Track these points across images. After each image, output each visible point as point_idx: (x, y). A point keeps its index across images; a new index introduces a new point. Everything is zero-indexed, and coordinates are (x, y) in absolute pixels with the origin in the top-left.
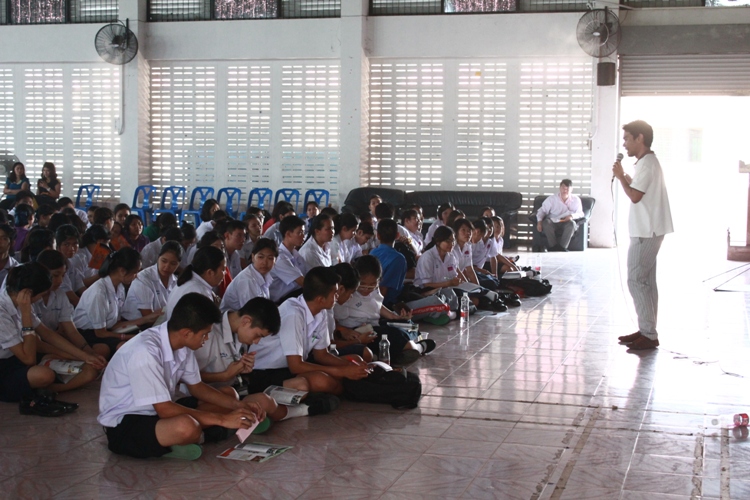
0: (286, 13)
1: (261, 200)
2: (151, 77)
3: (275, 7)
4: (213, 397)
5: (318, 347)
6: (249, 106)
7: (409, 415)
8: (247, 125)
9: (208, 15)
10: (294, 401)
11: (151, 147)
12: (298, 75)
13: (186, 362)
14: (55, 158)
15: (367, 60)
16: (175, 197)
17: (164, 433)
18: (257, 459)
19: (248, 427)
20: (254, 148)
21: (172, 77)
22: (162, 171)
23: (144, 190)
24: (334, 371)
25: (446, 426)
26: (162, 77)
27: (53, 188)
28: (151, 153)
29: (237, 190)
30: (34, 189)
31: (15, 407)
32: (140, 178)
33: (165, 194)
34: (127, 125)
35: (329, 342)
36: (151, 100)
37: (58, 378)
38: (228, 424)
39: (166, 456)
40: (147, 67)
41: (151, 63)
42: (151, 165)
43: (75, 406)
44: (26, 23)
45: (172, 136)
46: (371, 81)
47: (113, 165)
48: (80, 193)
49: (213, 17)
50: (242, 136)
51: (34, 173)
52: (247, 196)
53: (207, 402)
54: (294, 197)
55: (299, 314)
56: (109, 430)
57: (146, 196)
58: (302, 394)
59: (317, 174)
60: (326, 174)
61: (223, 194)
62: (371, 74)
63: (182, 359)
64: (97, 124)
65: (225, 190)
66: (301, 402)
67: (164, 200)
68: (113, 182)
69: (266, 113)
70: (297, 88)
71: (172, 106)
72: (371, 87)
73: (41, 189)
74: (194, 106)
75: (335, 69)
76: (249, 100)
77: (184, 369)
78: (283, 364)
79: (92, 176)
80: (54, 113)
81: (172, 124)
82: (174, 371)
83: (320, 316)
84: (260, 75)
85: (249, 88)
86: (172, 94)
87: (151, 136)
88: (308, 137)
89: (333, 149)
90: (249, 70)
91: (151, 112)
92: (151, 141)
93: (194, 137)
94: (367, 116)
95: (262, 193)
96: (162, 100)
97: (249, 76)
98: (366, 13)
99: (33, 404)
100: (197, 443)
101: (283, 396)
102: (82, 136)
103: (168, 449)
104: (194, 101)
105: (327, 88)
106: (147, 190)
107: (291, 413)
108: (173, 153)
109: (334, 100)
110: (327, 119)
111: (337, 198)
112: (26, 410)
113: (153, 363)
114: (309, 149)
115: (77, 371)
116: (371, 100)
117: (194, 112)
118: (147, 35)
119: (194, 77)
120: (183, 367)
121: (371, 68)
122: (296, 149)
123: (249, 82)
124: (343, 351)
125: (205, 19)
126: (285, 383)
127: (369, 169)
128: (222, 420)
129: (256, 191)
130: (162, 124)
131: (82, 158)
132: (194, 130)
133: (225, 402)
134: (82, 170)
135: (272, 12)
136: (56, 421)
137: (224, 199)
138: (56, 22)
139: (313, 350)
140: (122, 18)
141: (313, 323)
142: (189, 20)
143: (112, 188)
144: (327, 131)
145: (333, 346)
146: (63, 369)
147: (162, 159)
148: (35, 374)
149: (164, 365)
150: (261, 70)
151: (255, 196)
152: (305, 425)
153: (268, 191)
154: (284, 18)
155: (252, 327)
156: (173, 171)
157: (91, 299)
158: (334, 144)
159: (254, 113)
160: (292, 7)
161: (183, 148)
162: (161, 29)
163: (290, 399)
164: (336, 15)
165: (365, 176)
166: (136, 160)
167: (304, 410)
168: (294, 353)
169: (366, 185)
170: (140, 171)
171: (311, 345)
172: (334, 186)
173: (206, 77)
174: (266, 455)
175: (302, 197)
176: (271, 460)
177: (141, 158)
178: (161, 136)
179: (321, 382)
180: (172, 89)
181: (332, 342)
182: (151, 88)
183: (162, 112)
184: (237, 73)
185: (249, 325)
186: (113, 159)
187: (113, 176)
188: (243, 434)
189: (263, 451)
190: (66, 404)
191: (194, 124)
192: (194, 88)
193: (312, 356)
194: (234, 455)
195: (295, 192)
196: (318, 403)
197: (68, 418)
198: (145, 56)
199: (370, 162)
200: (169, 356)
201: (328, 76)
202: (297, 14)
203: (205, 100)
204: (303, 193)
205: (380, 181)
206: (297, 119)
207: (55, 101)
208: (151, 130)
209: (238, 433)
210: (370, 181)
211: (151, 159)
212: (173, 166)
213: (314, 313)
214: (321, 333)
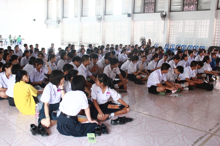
0: (198, 10)
1: (190, 48)
2: (170, 23)
3: (196, 8)
4: (168, 84)
5: (193, 77)
6: (189, 29)
7: (210, 92)
8: (189, 33)
9: (182, 10)
10: (185, 87)
11: (169, 37)
12: (200, 22)
13: (164, 76)
14: (151, 38)
15: (216, 19)
16: (173, 46)
17: (158, 89)
18: (176, 96)
19: (174, 90)
20: (190, 37)
21: (174, 23)
22: (171, 41)
23: (167, 45)
24: (195, 82)
25: (217, 95)
26: (172, 23)
27: (150, 44)
28: (169, 38)
29: (185, 46)
30: (146, 44)
31: (134, 82)
32: (166, 43)
33: (171, 46)
34: (165, 32)
35: (195, 76)
36: (170, 27)
37: (142, 78)
38: (170, 89)
39: (158, 94)
40: (169, 21)
41: (170, 20)
42: (169, 40)
43: (144, 83)
44: (147, 13)
45: (173, 35)
46: (216, 24)
47: (162, 40)
48: (155, 45)
49: (183, 11)
50: (187, 35)
51: (147, 41)
52: (187, 47)
53: (167, 85)
54: (197, 47)
55: (189, 70)
56: (149, 88)
57: (167, 46)
58: (187, 85)
59: (203, 43)
60: (205, 43)
61: (183, 46)
62: (216, 22)
63: (163, 76)
64: (159, 32)
65: (183, 45)
66: (187, 87)
67: (171, 47)
68: (161, 43)
69: (193, 30)
70: (200, 25)
71: (174, 29)
72: (216, 25)
73: (148, 44)
74: (178, 29)
75: (208, 21)
76: (189, 28)
77: (163, 78)
78: (185, 79)
79: (158, 42)
80: (151, 30)
81: (173, 32)
82: (161, 78)
83: (193, 70)
84: (192, 22)
85: (189, 25)
86: (174, 26)
87: (169, 34)
88: (201, 35)
89: (207, 38)
90: (190, 21)
91: (169, 30)
92: (169, 35)
93: (178, 35)
94: (215, 31)
95: (191, 46)
96: (172, 27)
97: (190, 23)
98: (216, 9)
99: (137, 82)
100: (164, 92)
101: (184, 85)
102: (156, 34)
103: (159, 93)
104: (178, 28)
105: (206, 25)
106: (168, 45)
107: (185, 89)
108: (173, 38)
109: (208, 28)
110: (206, 31)
111: (207, 48)
112: (136, 83)
113: (157, 76)
114: (201, 38)
115: (146, 77)
116: (216, 28)
117: (178, 30)
118: (169, 15)
119: (178, 23)
120: (163, 77)
121: (217, 21)
122: (199, 38)
123: (190, 24)
124: (198, 78)
125: (181, 11)
126: (184, 83)
127: (214, 42)
128: (169, 88)
129: (189, 46)
130: (171, 32)
131: (156, 38)
132: (178, 33)
133: (171, 85)
134: (156, 41)
135: (195, 9)
136: (141, 85)
137: (183, 47)
138: (152, 13)
139: (192, 77)
140: (165, 11)
141: (192, 72)
142: (178, 11)
143: (161, 44)
144: (206, 34)
145: (196, 77)
146: (143, 76)
147: (171, 39)
148: (138, 77)
149: (159, 77)
150: (192, 21)
151: (189, 47)
152: (188, 92)
153: (192, 46)
154: (198, 11)
155: (178, 71)
156: (173, 41)
157: (150, 64)
158: (207, 37)
159: (190, 30)
160: (200, 8)
161: (175, 37)
162: (172, 14)
163: (185, 86)
164: (209, 10)
165: (213, 44)
166: (166, 39)
167: (188, 89)
168: (187, 77)
169: (213, 46)
170: (167, 41)
171: (191, 76)
172: (206, 46)
173: (181, 23)
174: (178, 96)
175: (199, 48)
176: (178, 97)
177: (167, 39)
178: (171, 34)
179: (192, 84)
180: (174, 25)
181: (196, 76)
182: (170, 25)
183: (172, 30)
184: (187, 22)
185: (177, 71)
186: (162, 39)
187: (161, 42)
188: (173, 92)
189: (177, 95)
190: (143, 83)
191: (178, 32)
192: (178, 25)
193: (191, 79)
194: (171, 95)
195: (198, 46)
196: (191, 88)
197: (143, 85)
198: (169, 19)
199: (215, 41)
200: (161, 75)
201: (207, 22)
202: (201, 10)
203: (181, 28)
204: (199, 47)
205: (217, 45)
206: (199, 31)
207: (151, 28)
208: (169, 33)
209: (172, 91)
210: (214, 45)
211: (169, 39)
212: (173, 40)
213: (192, 70)
214: (194, 74)
